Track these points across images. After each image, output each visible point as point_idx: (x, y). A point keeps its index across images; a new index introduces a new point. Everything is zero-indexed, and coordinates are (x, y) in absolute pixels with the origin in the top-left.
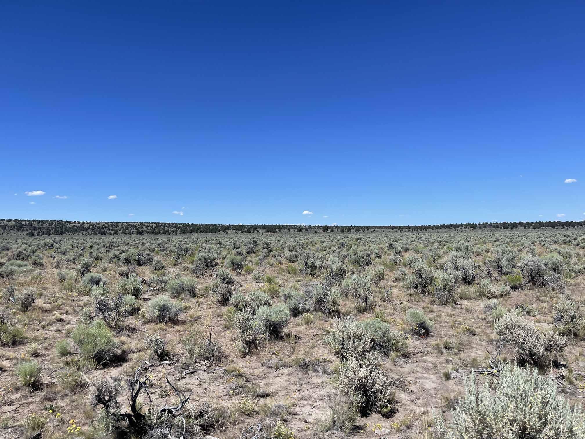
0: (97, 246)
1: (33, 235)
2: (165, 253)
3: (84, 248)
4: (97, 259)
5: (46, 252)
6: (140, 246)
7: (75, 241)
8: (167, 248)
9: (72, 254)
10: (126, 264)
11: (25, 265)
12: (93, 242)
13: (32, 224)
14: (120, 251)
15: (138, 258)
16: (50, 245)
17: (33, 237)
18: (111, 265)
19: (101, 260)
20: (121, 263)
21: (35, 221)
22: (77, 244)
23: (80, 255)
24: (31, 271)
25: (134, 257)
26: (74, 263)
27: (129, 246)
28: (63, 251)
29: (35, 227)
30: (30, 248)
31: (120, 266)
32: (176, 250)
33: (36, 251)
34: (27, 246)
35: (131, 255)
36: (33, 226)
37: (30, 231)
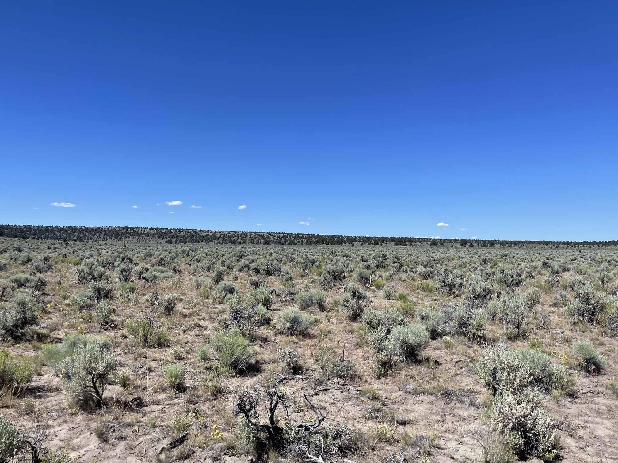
0: (229, 255)
1: (171, 243)
2: (293, 264)
3: (217, 257)
4: (228, 267)
5: (183, 259)
6: (268, 257)
7: (208, 250)
8: (294, 259)
9: (206, 262)
10: (255, 274)
11: (166, 271)
12: (225, 251)
13: (171, 232)
14: (250, 261)
15: (267, 268)
16: (186, 252)
17: (172, 245)
18: (241, 274)
19: (232, 269)
20: (251, 272)
21: (174, 229)
22: (211, 253)
23: (214, 263)
24: (172, 277)
25: (263, 267)
26: (208, 271)
27: (257, 256)
28: (198, 259)
29: (173, 236)
30: (170, 255)
31: (250, 276)
32: (303, 261)
33: (175, 257)
34: (167, 253)
35: (260, 265)
36: (172, 234)
37: (169, 239)
